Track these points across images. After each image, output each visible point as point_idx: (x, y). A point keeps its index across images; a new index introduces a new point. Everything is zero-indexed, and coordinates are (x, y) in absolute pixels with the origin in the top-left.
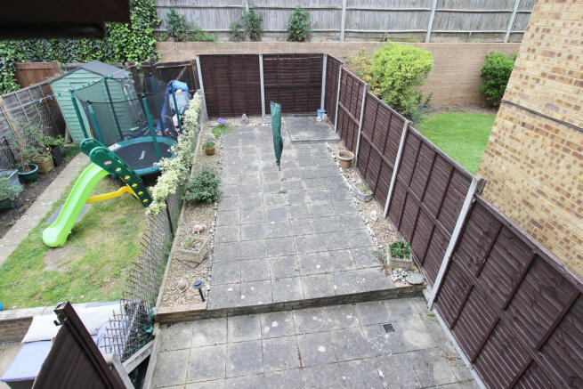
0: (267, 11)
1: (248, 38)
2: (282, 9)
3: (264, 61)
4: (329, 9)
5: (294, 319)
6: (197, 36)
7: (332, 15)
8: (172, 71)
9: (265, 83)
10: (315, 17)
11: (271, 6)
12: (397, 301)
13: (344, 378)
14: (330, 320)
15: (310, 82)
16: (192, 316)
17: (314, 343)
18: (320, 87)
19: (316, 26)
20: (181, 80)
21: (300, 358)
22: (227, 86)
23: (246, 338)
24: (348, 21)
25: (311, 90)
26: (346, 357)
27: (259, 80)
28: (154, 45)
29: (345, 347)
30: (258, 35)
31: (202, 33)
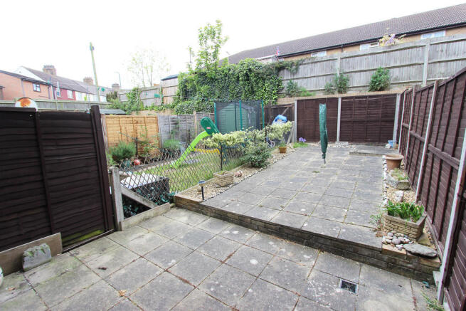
0: (353, 74)
1: (336, 92)
2: (365, 71)
3: (342, 102)
4: (409, 65)
5: (254, 237)
6: (302, 94)
7: (413, 70)
8: (279, 110)
9: (341, 118)
10: (395, 73)
11: (357, 70)
12: (384, 272)
13: (250, 290)
14: (284, 250)
15: (382, 117)
16: (191, 206)
17: (253, 256)
18: (393, 121)
19: (396, 79)
20: (284, 115)
21: (229, 257)
22: (313, 119)
23: (208, 230)
24: (429, 73)
25: (383, 124)
26: (270, 278)
27: (337, 116)
28: (275, 99)
29: (278, 272)
30: (344, 89)
31: (305, 91)
